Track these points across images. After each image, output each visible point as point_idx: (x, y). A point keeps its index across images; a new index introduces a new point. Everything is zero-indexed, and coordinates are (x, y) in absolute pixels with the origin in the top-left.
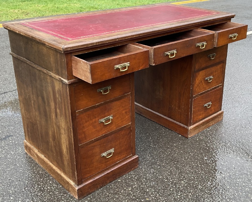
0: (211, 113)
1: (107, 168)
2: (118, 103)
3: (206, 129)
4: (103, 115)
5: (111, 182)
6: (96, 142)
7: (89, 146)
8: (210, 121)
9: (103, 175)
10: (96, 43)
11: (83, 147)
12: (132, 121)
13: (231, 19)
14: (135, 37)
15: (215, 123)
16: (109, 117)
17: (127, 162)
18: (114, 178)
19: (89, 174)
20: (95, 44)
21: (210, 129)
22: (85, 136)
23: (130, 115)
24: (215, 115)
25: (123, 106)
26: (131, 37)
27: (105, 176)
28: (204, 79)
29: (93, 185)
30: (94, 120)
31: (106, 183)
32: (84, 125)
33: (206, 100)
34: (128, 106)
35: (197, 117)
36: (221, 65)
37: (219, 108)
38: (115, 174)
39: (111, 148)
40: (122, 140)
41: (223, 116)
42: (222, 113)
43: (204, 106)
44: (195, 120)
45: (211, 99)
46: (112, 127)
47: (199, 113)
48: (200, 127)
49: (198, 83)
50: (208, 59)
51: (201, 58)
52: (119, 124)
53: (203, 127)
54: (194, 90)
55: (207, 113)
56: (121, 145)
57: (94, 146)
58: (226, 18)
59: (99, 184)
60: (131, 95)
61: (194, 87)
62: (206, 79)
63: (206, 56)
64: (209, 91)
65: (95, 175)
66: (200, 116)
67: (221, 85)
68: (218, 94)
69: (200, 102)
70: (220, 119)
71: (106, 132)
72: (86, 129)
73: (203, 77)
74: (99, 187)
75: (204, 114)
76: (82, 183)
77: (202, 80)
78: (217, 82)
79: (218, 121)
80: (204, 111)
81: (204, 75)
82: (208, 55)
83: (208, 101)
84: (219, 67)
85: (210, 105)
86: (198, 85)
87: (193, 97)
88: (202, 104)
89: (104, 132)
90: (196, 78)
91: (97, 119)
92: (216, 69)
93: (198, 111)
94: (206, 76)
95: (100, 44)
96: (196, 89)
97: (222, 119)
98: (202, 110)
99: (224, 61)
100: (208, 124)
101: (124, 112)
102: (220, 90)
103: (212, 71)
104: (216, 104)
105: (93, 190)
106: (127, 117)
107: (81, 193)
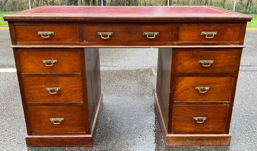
0: (206, 130)
1: (57, 133)
2: (67, 79)
3: (196, 146)
4: (50, 85)
5: (59, 146)
6: (44, 106)
7: (37, 107)
8: (204, 140)
9: (51, 137)
10: (34, 17)
11: (31, 105)
12: (84, 100)
14: (79, 19)
15: (213, 144)
16: (56, 88)
17: (79, 137)
18: (63, 144)
19: (38, 130)
20: (33, 19)
22: (32, 96)
23: (81, 94)
24: (214, 135)
25: (72, 84)
26: (74, 19)
27: (53, 138)
28: (194, 87)
29: (41, 141)
30: (40, 86)
31: (54, 145)
32: (31, 87)
33: (198, 112)
34: (79, 85)
35: (181, 128)
36: (227, 78)
37: (224, 130)
38: (64, 142)
39: (60, 117)
40: (73, 114)
41: (230, 141)
42: (230, 137)
43: (193, 118)
44: (177, 129)
45: (209, 115)
46: (61, 98)
47: (185, 124)
48: (186, 140)
49: (182, 89)
50: (199, 65)
51: (186, 61)
52: (69, 99)
53: (190, 141)
54: (175, 95)
55: (199, 128)
56: (72, 119)
57: (42, 109)
58: (231, 19)
59: (47, 143)
60: (82, 76)
61: (175, 92)
62: (197, 88)
63: (195, 60)
64: (203, 104)
65: (44, 133)
66: (186, 127)
67: (226, 103)
68: (221, 112)
69: (186, 112)
70: (224, 144)
71: (54, 101)
72: (33, 91)
73: (191, 84)
74: (47, 145)
75: (193, 128)
76: (31, 135)
77: (189, 87)
78: (219, 97)
79: (220, 144)
80: (193, 123)
81: (193, 82)
82: (200, 61)
83: (202, 115)
84: (222, 79)
85: (203, 120)
86: (183, 92)
87: (173, 103)
88: (189, 115)
89: (52, 100)
90: (178, 82)
91: (44, 86)
92: (216, 81)
93: (183, 121)
94: (197, 85)
95: (38, 19)
96: (179, 95)
97: (229, 145)
98: (190, 122)
99: (232, 75)
100: (199, 142)
101: (74, 89)
102: (224, 108)
103: (208, 82)
104: (216, 122)
105: (41, 145)
106: (78, 95)
107: (29, 142)
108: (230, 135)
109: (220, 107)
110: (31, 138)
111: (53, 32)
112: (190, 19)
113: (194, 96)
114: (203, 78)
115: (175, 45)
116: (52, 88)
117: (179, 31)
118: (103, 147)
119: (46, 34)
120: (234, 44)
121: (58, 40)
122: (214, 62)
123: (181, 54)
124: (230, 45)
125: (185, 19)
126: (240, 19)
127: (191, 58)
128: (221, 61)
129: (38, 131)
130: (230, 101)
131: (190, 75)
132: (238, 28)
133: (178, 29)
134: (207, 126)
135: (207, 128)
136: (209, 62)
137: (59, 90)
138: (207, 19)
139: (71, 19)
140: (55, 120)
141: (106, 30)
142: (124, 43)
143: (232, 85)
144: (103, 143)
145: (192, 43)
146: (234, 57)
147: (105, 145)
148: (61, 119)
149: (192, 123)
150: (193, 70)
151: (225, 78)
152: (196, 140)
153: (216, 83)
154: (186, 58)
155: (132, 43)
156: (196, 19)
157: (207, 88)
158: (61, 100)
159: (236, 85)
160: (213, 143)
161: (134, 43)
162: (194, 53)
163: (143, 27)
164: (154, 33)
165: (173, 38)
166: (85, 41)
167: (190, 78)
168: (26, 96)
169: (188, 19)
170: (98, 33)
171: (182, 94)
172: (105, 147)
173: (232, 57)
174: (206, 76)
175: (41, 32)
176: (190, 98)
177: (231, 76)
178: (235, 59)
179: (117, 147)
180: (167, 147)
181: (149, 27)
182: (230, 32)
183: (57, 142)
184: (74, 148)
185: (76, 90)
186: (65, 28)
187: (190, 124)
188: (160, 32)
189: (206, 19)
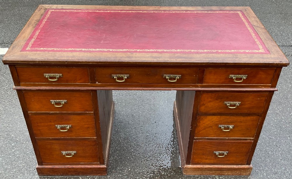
0: (227, 162)
1: (69, 164)
2: (78, 117)
3: (215, 175)
6: (54, 141)
7: (47, 141)
8: (224, 170)
9: (63, 167)
10: (39, 61)
11: (40, 140)
12: (97, 136)
13: (282, 68)
16: (66, 125)
17: (92, 167)
18: (76, 173)
20: (37, 63)
21: (219, 178)
22: (41, 133)
24: (235, 166)
25: (84, 121)
27: (66, 169)
28: (217, 125)
29: (53, 171)
30: (49, 124)
31: (67, 174)
32: (39, 124)
33: (219, 147)
34: (92, 123)
35: (200, 160)
36: (255, 118)
37: (246, 162)
38: (77, 171)
39: (72, 150)
40: (86, 148)
41: (251, 171)
42: (251, 169)
43: (213, 152)
44: (196, 161)
45: (230, 150)
46: (72, 134)
47: (204, 157)
48: (205, 171)
49: (204, 127)
50: (225, 106)
51: (210, 102)
52: (81, 135)
53: (209, 172)
54: (196, 132)
55: (219, 161)
56: (85, 152)
57: (52, 143)
58: (264, 65)
59: (60, 172)
60: (94, 114)
61: (196, 129)
62: (220, 126)
63: (221, 101)
64: (225, 140)
65: (56, 164)
66: (206, 160)
67: (250, 139)
68: (245, 147)
69: (207, 147)
70: (244, 174)
71: (65, 137)
72: (41, 128)
73: (214, 122)
74: (59, 174)
75: (213, 160)
76: (42, 165)
77: (211, 125)
78: (243, 134)
79: (240, 174)
80: (214, 157)
81: (216, 121)
82: (225, 102)
83: (223, 149)
84: (249, 118)
85: (224, 155)
86: (205, 129)
87: (193, 139)
88: (210, 150)
89: (63, 136)
90: (200, 121)
91: (53, 123)
92: (241, 120)
93: (203, 154)
94: (220, 123)
95: (43, 63)
96: (200, 132)
97: (249, 175)
98: (210, 155)
99: (260, 115)
100: (219, 172)
101: (86, 126)
102: (248, 144)
103: (233, 121)
104: (238, 156)
105: (53, 174)
106: (91, 131)
107: (40, 172)
108: (251, 166)
109: (243, 143)
110: (42, 168)
111: (61, 74)
112: (217, 65)
113: (216, 133)
114: (228, 117)
115: (199, 87)
116: (62, 125)
117: (205, 74)
118: (118, 176)
119: (53, 76)
120: (265, 87)
121: (67, 81)
122: (241, 103)
123: (205, 95)
124: (261, 87)
125: (212, 65)
126: (274, 65)
127: (216, 99)
128: (248, 102)
129: (49, 162)
130: (255, 138)
131: (214, 114)
132: (272, 72)
133: (203, 72)
134: (228, 159)
135: (228, 160)
136: (236, 103)
137: (70, 127)
138: (237, 65)
139: (82, 63)
140: (67, 153)
141: (121, 72)
142: (141, 85)
143: (259, 123)
144: (118, 170)
145: (218, 86)
146: (264, 99)
147: (120, 173)
148: (73, 153)
149: (212, 156)
150: (218, 111)
151: (252, 117)
152: (214, 171)
153: (241, 122)
154: (210, 100)
155: (151, 85)
156: (224, 64)
157: (231, 127)
158: (73, 136)
159: (263, 124)
160: (233, 173)
161: (152, 85)
162: (220, 95)
163: (164, 70)
164: (176, 76)
165: (197, 80)
166: (97, 83)
167: (213, 117)
168: (34, 132)
169: (215, 65)
170: (112, 75)
171: (204, 131)
172: (121, 175)
173: (262, 98)
174: (231, 115)
175: (47, 74)
176: (212, 134)
177: (258, 116)
178: (265, 101)
179: (132, 176)
180: (184, 176)
181: (170, 70)
182: (262, 75)
183: (69, 172)
184: (88, 177)
185: (88, 127)
186: (75, 70)
187: (211, 157)
188: (183, 75)
189: (235, 65)
